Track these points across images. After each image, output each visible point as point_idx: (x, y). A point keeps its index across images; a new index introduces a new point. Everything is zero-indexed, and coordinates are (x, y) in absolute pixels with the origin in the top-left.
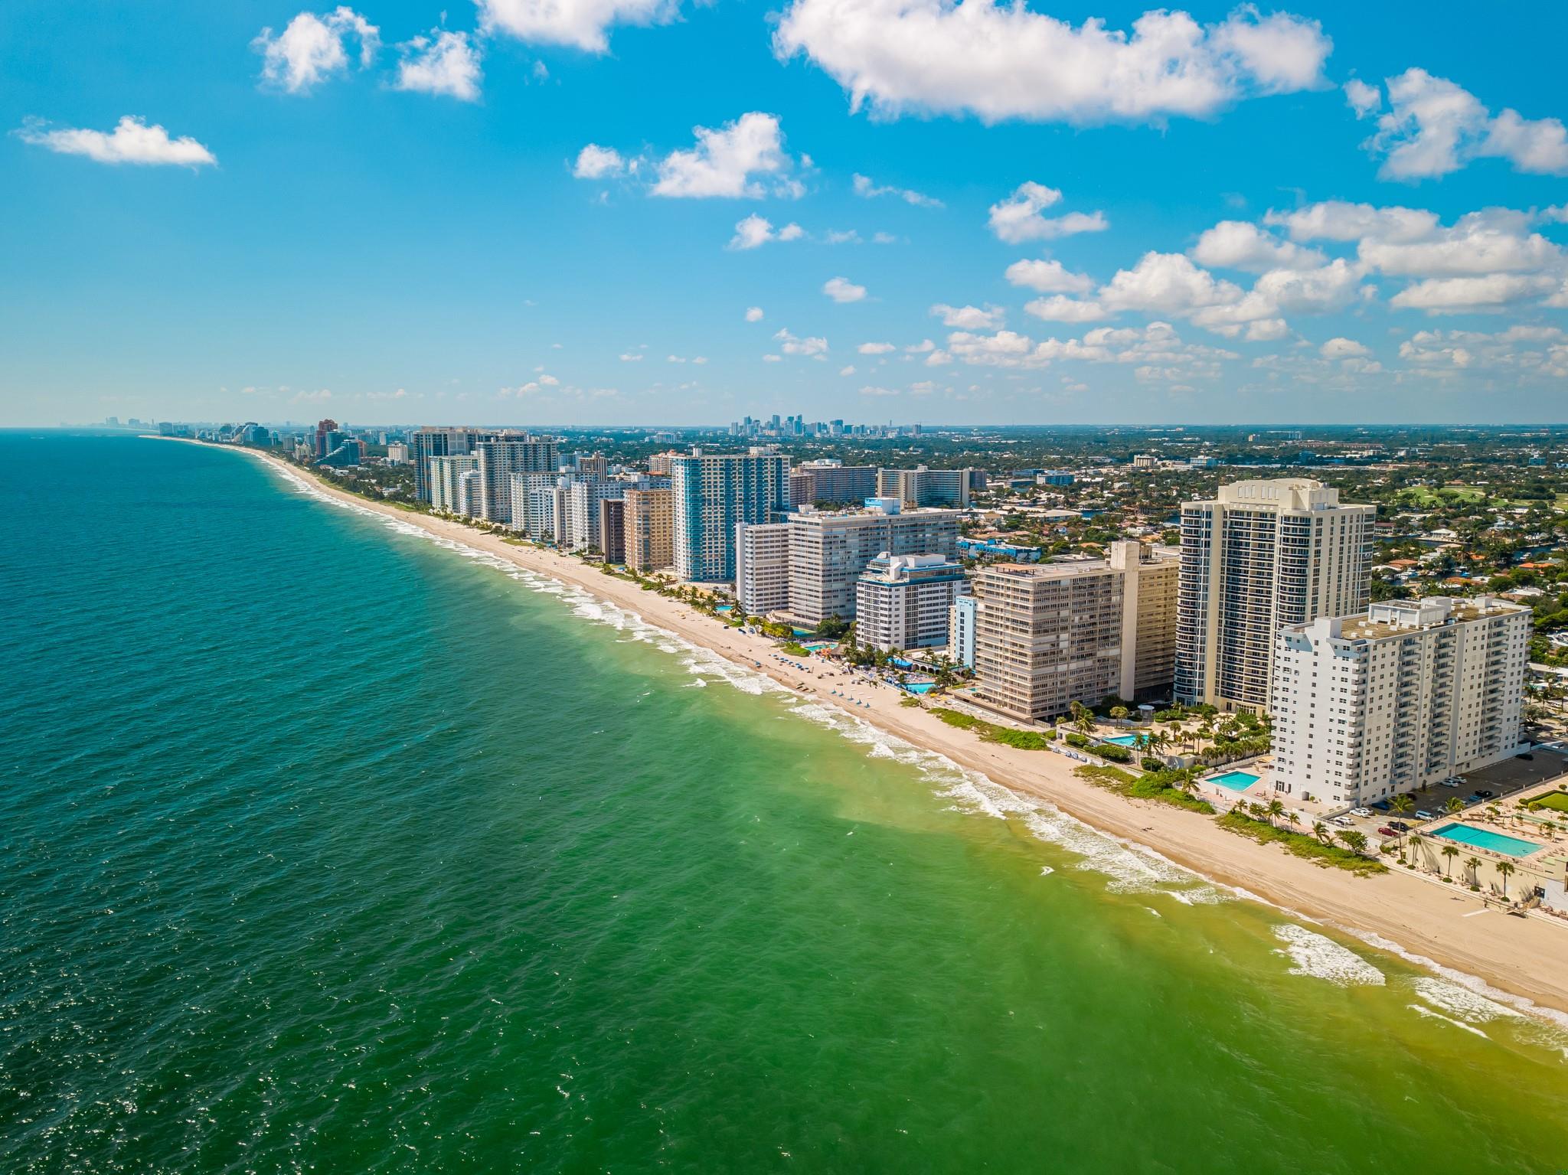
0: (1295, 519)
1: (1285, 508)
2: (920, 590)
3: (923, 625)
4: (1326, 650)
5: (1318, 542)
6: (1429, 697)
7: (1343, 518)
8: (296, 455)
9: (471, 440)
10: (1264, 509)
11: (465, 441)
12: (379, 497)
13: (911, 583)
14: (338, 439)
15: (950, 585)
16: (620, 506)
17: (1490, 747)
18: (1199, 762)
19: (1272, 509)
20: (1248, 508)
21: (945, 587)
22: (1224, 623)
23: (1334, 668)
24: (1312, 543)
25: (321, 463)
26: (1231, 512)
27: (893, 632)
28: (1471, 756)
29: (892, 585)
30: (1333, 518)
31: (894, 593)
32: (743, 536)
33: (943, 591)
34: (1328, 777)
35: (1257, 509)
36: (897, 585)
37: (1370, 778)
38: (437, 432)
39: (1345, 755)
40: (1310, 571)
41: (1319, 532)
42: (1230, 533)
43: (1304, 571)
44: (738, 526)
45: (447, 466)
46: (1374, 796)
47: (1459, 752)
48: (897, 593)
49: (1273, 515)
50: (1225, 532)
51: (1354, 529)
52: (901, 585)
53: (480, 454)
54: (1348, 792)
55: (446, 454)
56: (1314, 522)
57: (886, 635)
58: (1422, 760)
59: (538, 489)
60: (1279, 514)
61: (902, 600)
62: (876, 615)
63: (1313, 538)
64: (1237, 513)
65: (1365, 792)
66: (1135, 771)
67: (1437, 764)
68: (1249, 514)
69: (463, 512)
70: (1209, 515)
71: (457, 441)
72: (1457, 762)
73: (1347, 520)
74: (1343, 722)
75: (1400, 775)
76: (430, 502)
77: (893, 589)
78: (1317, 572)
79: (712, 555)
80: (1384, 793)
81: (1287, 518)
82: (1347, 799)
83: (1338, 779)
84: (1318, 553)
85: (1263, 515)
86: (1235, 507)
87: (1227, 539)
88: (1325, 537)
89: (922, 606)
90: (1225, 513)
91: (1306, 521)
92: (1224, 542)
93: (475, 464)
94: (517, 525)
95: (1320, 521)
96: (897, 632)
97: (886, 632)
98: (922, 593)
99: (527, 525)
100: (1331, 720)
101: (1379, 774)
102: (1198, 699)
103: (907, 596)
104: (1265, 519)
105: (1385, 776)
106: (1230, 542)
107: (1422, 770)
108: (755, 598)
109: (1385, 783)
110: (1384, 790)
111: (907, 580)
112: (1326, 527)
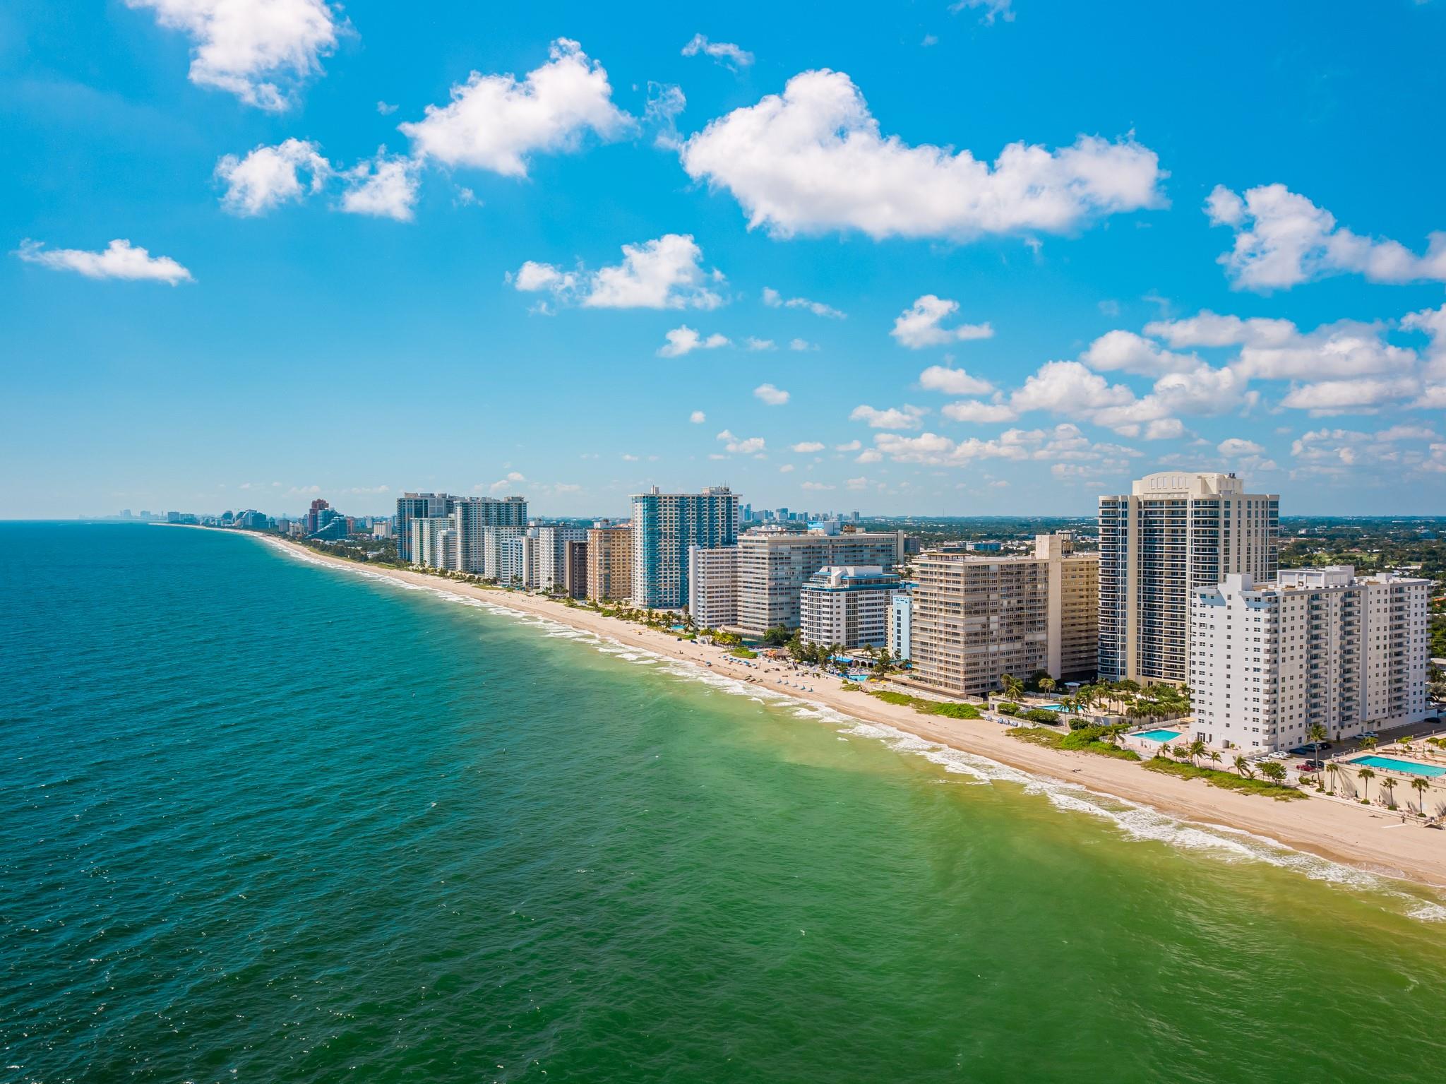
0: (1205, 502)
1: (1195, 493)
2: (859, 596)
3: (862, 629)
4: (1238, 603)
5: (1227, 524)
6: (1339, 653)
7: (1249, 503)
8: (290, 533)
9: (449, 505)
10: (1176, 497)
11: (443, 506)
12: (364, 559)
13: (850, 589)
14: (330, 515)
15: (887, 593)
16: (583, 547)
17: (1399, 707)
18: (1124, 721)
19: (1182, 497)
20: (1160, 497)
21: (883, 595)
22: (1142, 606)
23: (1247, 619)
24: (1222, 524)
25: (312, 537)
26: (1145, 503)
27: (835, 634)
28: (1381, 715)
29: (833, 590)
30: (1239, 502)
31: (835, 598)
32: (696, 558)
33: (881, 598)
34: (1246, 724)
35: (1170, 497)
36: (838, 590)
37: (1286, 725)
38: (417, 498)
39: (1261, 701)
40: (1221, 550)
41: (1227, 514)
42: (1145, 522)
43: (1215, 550)
44: (691, 548)
45: (426, 526)
46: (1291, 743)
47: (1370, 709)
48: (838, 598)
49: (1184, 502)
50: (1140, 522)
51: (1260, 515)
52: (842, 590)
53: (457, 516)
54: (1266, 737)
55: (426, 516)
56: (1222, 504)
57: (828, 637)
58: (1335, 713)
59: (509, 539)
60: (1190, 499)
61: (843, 604)
62: (819, 619)
63: (1222, 520)
64: (1151, 503)
65: (1282, 738)
66: (1065, 731)
67: (1349, 718)
68: (1162, 503)
69: (440, 564)
70: (1125, 505)
71: (436, 506)
72: (1369, 718)
73: (1253, 505)
74: (1258, 670)
76: (410, 559)
77: (835, 593)
78: (1227, 551)
79: (667, 584)
80: (1300, 742)
81: (1197, 502)
82: (1265, 743)
83: (1256, 725)
84: (1227, 533)
85: (1174, 502)
86: (1149, 498)
87: (1142, 528)
88: (1233, 519)
89: (861, 611)
90: (1140, 503)
91: (1214, 504)
92: (1140, 531)
93: (452, 523)
94: (490, 573)
95: (1227, 504)
96: (838, 634)
97: (828, 634)
98: (861, 599)
99: (498, 573)
100: (1247, 669)
101: (1295, 723)
102: (1121, 678)
103: (848, 601)
104: (1177, 506)
105: (1300, 725)
106: (1145, 531)
107: (1335, 723)
108: (706, 615)
109: (1301, 732)
110: (1300, 738)
111: (847, 586)
112: (1233, 509)
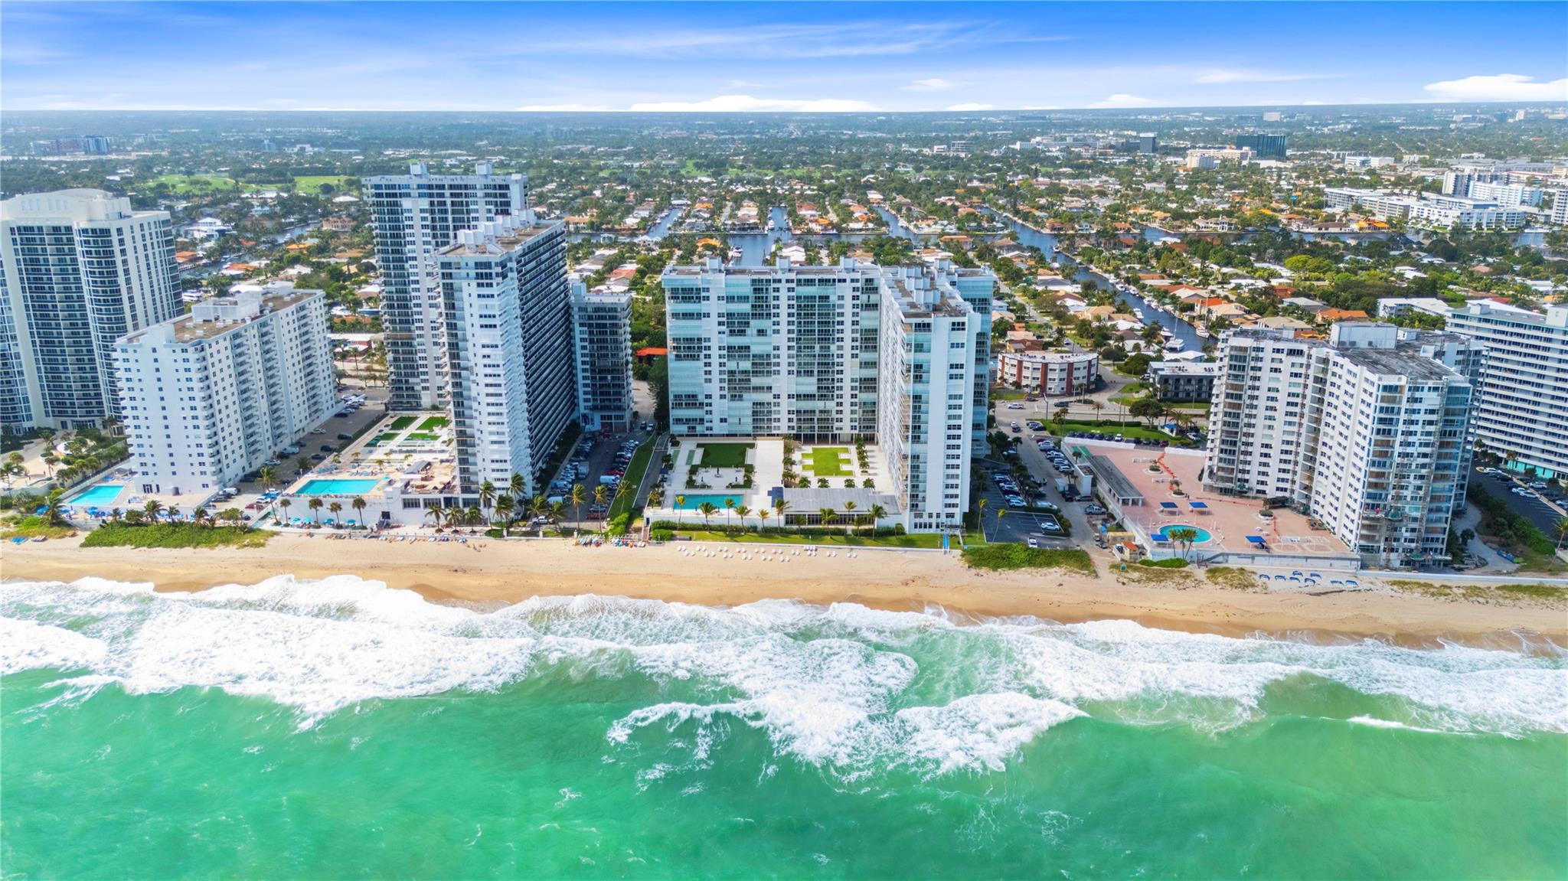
0: (93, 231)
1: (80, 220)
4: (165, 355)
5: (123, 252)
7: (141, 225)
10: (56, 223)
17: (316, 411)
18: (55, 486)
19: (65, 223)
20: (37, 223)
22: (38, 343)
24: (117, 253)
26: (19, 229)
28: (305, 423)
30: (132, 227)
34: (193, 469)
35: (48, 223)
37: (230, 460)
40: (121, 279)
41: (121, 242)
42: (23, 250)
43: (116, 281)
46: (236, 474)
47: (295, 421)
49: (68, 228)
51: (154, 236)
54: (215, 478)
56: (114, 233)
58: (269, 435)
60: (75, 227)
63: (117, 248)
64: (26, 228)
65: (229, 473)
67: (279, 436)
68: (40, 228)
72: (296, 429)
73: (146, 227)
75: (254, 452)
78: (128, 281)
80: (244, 470)
81: (85, 231)
82: (215, 484)
83: (203, 469)
84: (125, 262)
85: (56, 229)
86: (23, 224)
88: (129, 246)
90: (12, 230)
91: (105, 232)
92: (17, 260)
95: (119, 231)
100: (184, 418)
101: (237, 456)
102: (26, 424)
104: (62, 234)
105: (242, 456)
106: (24, 260)
107: (270, 443)
109: (243, 462)
110: (243, 468)
112: (127, 236)
